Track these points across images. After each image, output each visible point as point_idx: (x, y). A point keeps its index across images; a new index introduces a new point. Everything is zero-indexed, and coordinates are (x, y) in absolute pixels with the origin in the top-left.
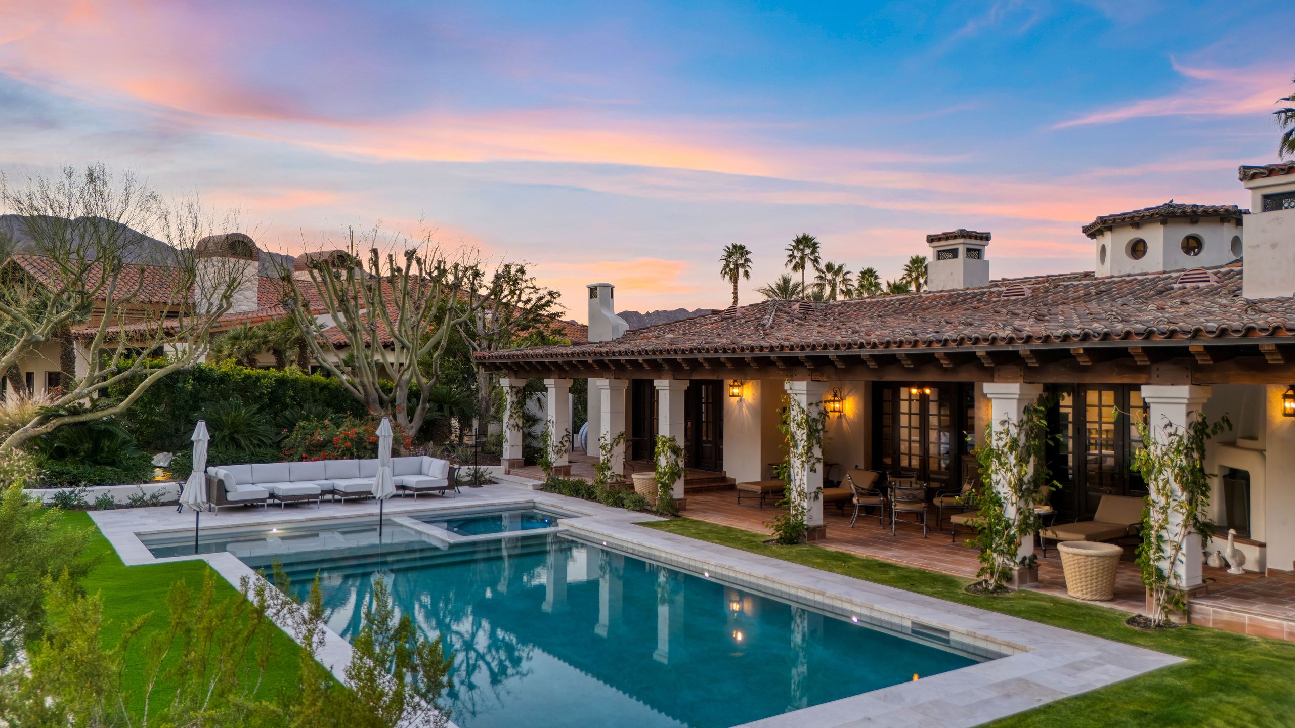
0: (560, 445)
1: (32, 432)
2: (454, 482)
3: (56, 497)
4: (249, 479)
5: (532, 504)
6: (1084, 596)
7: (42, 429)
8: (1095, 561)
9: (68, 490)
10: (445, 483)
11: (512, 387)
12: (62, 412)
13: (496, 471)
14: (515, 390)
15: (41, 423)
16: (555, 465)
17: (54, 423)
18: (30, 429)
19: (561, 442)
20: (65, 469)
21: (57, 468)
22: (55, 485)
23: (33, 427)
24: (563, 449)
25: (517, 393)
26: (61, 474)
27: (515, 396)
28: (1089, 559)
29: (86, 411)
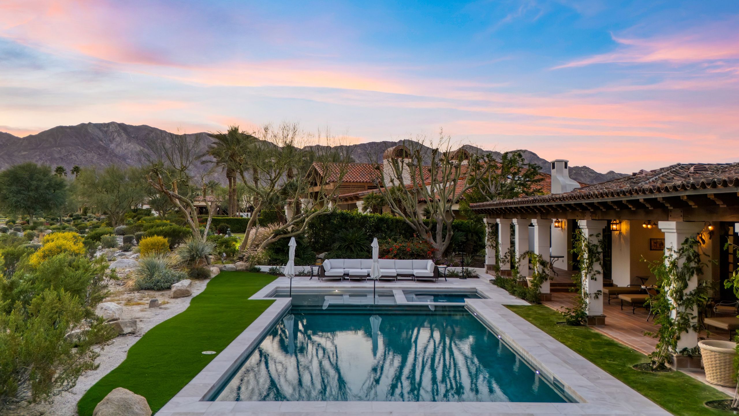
0: (505, 258)
1: (270, 241)
2: (437, 274)
3: (270, 270)
4: (342, 266)
5: (475, 290)
6: (712, 382)
7: (273, 240)
8: (717, 356)
9: (274, 267)
10: (432, 275)
11: (488, 223)
12: (281, 233)
13: (478, 271)
14: (491, 225)
15: (274, 237)
16: (501, 269)
17: (279, 237)
18: (270, 239)
19: (505, 256)
20: (278, 257)
21: (275, 257)
22: (269, 265)
23: (271, 239)
24: (506, 260)
25: (492, 227)
26: (276, 260)
27: (490, 229)
28: (713, 353)
29: (289, 232)
